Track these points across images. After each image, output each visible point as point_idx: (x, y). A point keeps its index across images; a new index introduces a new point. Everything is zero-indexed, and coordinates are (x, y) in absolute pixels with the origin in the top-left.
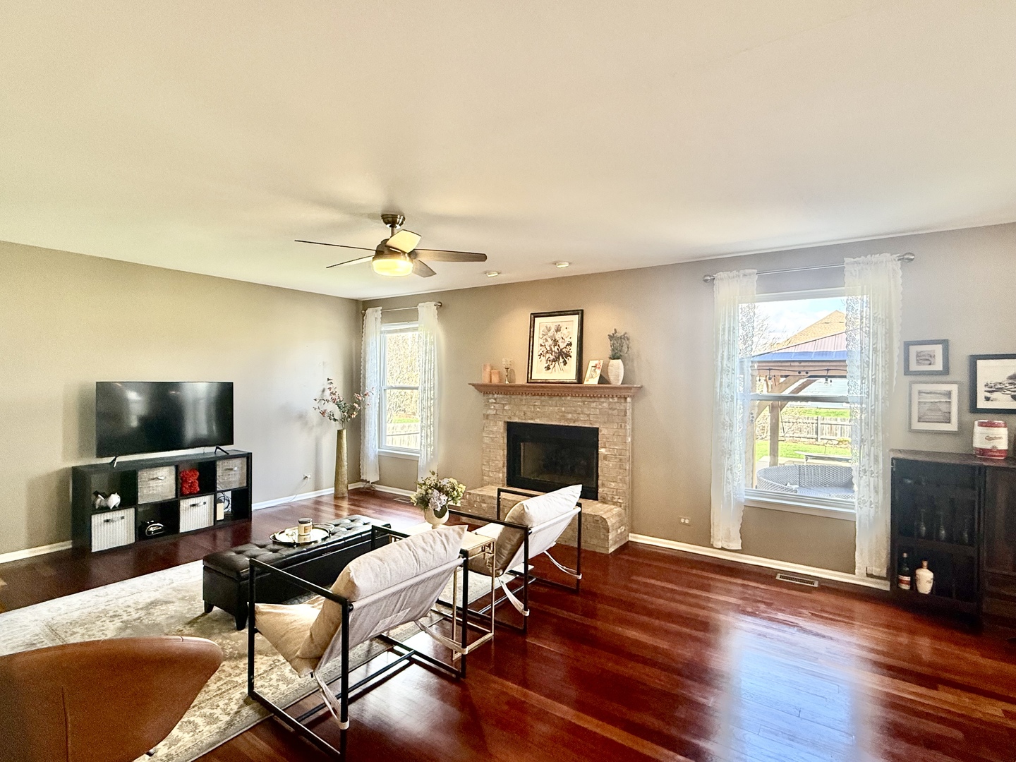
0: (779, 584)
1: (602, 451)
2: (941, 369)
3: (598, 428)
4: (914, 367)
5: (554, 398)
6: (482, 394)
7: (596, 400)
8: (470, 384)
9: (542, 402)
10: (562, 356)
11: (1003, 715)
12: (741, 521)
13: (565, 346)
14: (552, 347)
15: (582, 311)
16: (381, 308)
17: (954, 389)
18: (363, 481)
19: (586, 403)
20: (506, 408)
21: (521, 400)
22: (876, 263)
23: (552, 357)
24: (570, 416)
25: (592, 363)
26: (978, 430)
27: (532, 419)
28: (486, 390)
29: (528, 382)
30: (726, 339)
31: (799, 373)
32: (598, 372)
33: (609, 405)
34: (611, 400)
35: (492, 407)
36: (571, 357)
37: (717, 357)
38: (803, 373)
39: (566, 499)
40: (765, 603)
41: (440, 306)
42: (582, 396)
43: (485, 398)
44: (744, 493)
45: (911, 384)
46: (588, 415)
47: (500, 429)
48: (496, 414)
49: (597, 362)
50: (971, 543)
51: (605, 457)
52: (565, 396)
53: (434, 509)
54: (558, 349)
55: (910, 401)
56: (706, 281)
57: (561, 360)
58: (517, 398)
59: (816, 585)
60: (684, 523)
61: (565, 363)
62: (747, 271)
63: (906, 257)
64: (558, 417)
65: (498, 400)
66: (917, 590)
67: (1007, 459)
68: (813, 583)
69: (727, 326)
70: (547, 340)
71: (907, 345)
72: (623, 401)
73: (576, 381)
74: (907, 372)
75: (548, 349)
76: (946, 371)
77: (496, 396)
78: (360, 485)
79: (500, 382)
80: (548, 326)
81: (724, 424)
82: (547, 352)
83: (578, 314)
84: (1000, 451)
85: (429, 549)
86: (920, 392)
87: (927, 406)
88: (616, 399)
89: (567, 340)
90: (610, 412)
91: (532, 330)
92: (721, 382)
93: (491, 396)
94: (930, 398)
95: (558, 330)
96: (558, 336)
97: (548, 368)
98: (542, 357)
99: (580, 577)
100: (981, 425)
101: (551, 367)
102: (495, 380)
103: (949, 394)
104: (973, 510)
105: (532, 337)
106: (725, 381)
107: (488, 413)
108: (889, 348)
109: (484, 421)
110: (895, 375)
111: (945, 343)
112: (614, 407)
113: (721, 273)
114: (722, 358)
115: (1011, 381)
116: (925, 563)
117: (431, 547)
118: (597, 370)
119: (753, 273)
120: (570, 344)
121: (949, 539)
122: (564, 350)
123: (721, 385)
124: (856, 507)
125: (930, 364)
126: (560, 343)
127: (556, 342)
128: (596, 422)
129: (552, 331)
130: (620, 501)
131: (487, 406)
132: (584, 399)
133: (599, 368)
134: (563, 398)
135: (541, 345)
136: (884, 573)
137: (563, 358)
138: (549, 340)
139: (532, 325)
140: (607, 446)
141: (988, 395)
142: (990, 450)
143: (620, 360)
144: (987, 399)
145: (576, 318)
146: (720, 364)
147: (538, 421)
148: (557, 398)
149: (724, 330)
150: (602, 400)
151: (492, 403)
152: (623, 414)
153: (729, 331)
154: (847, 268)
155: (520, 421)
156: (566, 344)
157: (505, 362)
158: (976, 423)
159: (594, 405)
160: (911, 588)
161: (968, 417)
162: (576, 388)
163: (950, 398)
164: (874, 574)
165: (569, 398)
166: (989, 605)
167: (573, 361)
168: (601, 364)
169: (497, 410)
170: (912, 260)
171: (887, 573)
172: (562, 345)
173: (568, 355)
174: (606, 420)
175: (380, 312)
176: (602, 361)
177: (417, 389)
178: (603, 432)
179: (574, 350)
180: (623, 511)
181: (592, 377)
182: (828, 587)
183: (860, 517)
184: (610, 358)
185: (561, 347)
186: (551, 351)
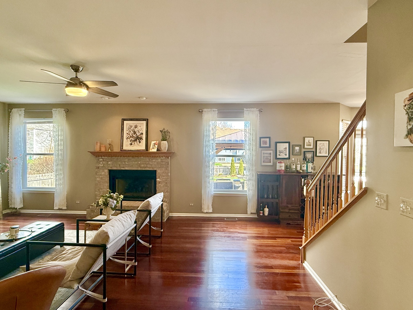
0: (226, 221)
1: (158, 180)
2: (269, 146)
3: (156, 170)
4: (262, 145)
5: (135, 158)
6: (95, 156)
7: (155, 158)
8: (89, 152)
9: (129, 159)
10: (138, 139)
11: (291, 242)
12: (212, 201)
13: (139, 134)
14: (133, 135)
15: (148, 119)
16: (24, 109)
17: (271, 152)
18: (11, 208)
19: (151, 160)
20: (109, 163)
21: (118, 159)
22: (253, 111)
23: (133, 139)
24: (143, 165)
25: (153, 142)
26: (278, 164)
27: (123, 168)
28: (97, 154)
29: (121, 151)
30: (207, 134)
31: (222, 147)
32: (156, 146)
33: (161, 160)
34: (162, 158)
35: (101, 163)
36: (143, 139)
37: (204, 141)
38: (223, 148)
39: (159, 198)
40: (225, 227)
41: (67, 112)
42: (149, 157)
43: (97, 158)
44: (213, 191)
45: (261, 150)
46: (152, 165)
47: (106, 173)
48: (103, 166)
49: (155, 142)
50: (277, 198)
51: (159, 183)
52: (140, 157)
53: (111, 207)
54: (136, 136)
55: (261, 156)
56: (200, 111)
57: (138, 141)
58: (115, 159)
59: (237, 220)
60: (191, 206)
61: (140, 142)
62: (214, 109)
63: (260, 110)
64: (137, 166)
65: (104, 160)
66: (264, 215)
67: (284, 172)
68: (235, 219)
69: (207, 129)
70: (130, 132)
71: (260, 138)
72: (167, 158)
73: (145, 150)
74: (260, 147)
75: (131, 135)
76: (270, 147)
77: (103, 157)
78: (8, 211)
79: (106, 150)
80: (131, 125)
81: (207, 166)
82: (131, 137)
83: (146, 121)
84: (283, 170)
85: (126, 221)
86: (263, 153)
87: (265, 157)
88: (164, 157)
89: (141, 132)
90: (162, 163)
91: (122, 126)
92: (206, 150)
93: (100, 157)
94: (266, 155)
95: (136, 127)
96: (136, 130)
97: (131, 144)
98: (128, 139)
99: (162, 230)
100: (279, 163)
101: (133, 144)
102: (103, 150)
103: (270, 154)
104: (278, 189)
105: (122, 129)
106: (207, 150)
107: (99, 166)
108: (256, 139)
109: (96, 170)
110: (258, 148)
111: (269, 138)
112: (163, 161)
113: (205, 109)
114: (206, 141)
115: (284, 150)
116: (266, 206)
117: (127, 220)
118: (156, 145)
119: (216, 110)
120: (142, 134)
121: (272, 198)
122: (139, 136)
123: (205, 152)
124: (247, 192)
125: (266, 144)
126: (137, 133)
127: (135, 133)
128: (155, 168)
129: (133, 127)
130: (166, 200)
131: (99, 162)
132: (149, 158)
133: (157, 144)
134: (139, 158)
135: (127, 134)
136: (255, 212)
137: (139, 140)
138: (132, 131)
139: (123, 124)
140: (160, 177)
141: (279, 154)
142: (281, 170)
143: (166, 141)
144: (279, 155)
145: (145, 122)
146: (205, 143)
147: (127, 169)
148: (137, 158)
149: (206, 130)
150: (158, 158)
151: (101, 161)
152: (167, 164)
153: (208, 131)
154: (245, 112)
155: (117, 169)
156: (140, 133)
157: (108, 141)
158: (277, 162)
159: (154, 160)
160: (263, 215)
161: (275, 160)
162: (146, 153)
163: (271, 155)
164: (253, 212)
165: (142, 158)
166: (282, 216)
167: (144, 142)
168: (158, 143)
169: (104, 164)
170: (262, 111)
171: (256, 212)
172: (138, 134)
173: (141, 138)
174: (160, 167)
175: (24, 111)
176: (158, 142)
177: (52, 154)
178: (159, 172)
179: (144, 137)
180: (167, 204)
181: (153, 148)
182: (240, 220)
183: (249, 195)
184: (162, 140)
185: (138, 135)
186: (133, 137)
